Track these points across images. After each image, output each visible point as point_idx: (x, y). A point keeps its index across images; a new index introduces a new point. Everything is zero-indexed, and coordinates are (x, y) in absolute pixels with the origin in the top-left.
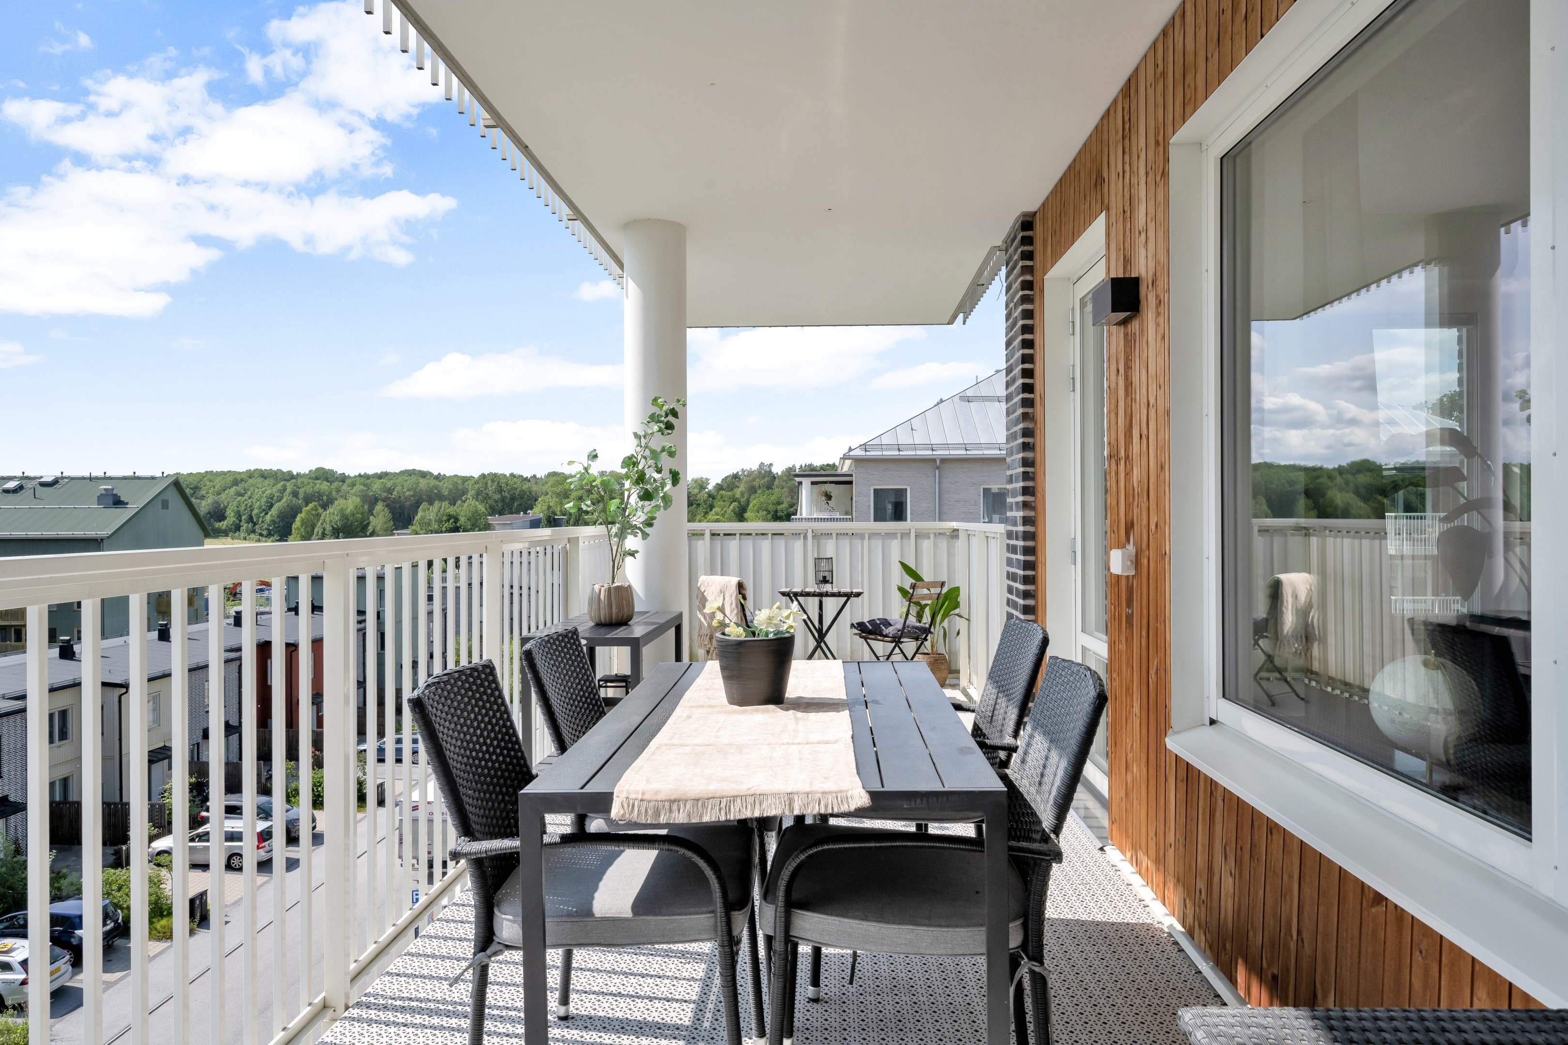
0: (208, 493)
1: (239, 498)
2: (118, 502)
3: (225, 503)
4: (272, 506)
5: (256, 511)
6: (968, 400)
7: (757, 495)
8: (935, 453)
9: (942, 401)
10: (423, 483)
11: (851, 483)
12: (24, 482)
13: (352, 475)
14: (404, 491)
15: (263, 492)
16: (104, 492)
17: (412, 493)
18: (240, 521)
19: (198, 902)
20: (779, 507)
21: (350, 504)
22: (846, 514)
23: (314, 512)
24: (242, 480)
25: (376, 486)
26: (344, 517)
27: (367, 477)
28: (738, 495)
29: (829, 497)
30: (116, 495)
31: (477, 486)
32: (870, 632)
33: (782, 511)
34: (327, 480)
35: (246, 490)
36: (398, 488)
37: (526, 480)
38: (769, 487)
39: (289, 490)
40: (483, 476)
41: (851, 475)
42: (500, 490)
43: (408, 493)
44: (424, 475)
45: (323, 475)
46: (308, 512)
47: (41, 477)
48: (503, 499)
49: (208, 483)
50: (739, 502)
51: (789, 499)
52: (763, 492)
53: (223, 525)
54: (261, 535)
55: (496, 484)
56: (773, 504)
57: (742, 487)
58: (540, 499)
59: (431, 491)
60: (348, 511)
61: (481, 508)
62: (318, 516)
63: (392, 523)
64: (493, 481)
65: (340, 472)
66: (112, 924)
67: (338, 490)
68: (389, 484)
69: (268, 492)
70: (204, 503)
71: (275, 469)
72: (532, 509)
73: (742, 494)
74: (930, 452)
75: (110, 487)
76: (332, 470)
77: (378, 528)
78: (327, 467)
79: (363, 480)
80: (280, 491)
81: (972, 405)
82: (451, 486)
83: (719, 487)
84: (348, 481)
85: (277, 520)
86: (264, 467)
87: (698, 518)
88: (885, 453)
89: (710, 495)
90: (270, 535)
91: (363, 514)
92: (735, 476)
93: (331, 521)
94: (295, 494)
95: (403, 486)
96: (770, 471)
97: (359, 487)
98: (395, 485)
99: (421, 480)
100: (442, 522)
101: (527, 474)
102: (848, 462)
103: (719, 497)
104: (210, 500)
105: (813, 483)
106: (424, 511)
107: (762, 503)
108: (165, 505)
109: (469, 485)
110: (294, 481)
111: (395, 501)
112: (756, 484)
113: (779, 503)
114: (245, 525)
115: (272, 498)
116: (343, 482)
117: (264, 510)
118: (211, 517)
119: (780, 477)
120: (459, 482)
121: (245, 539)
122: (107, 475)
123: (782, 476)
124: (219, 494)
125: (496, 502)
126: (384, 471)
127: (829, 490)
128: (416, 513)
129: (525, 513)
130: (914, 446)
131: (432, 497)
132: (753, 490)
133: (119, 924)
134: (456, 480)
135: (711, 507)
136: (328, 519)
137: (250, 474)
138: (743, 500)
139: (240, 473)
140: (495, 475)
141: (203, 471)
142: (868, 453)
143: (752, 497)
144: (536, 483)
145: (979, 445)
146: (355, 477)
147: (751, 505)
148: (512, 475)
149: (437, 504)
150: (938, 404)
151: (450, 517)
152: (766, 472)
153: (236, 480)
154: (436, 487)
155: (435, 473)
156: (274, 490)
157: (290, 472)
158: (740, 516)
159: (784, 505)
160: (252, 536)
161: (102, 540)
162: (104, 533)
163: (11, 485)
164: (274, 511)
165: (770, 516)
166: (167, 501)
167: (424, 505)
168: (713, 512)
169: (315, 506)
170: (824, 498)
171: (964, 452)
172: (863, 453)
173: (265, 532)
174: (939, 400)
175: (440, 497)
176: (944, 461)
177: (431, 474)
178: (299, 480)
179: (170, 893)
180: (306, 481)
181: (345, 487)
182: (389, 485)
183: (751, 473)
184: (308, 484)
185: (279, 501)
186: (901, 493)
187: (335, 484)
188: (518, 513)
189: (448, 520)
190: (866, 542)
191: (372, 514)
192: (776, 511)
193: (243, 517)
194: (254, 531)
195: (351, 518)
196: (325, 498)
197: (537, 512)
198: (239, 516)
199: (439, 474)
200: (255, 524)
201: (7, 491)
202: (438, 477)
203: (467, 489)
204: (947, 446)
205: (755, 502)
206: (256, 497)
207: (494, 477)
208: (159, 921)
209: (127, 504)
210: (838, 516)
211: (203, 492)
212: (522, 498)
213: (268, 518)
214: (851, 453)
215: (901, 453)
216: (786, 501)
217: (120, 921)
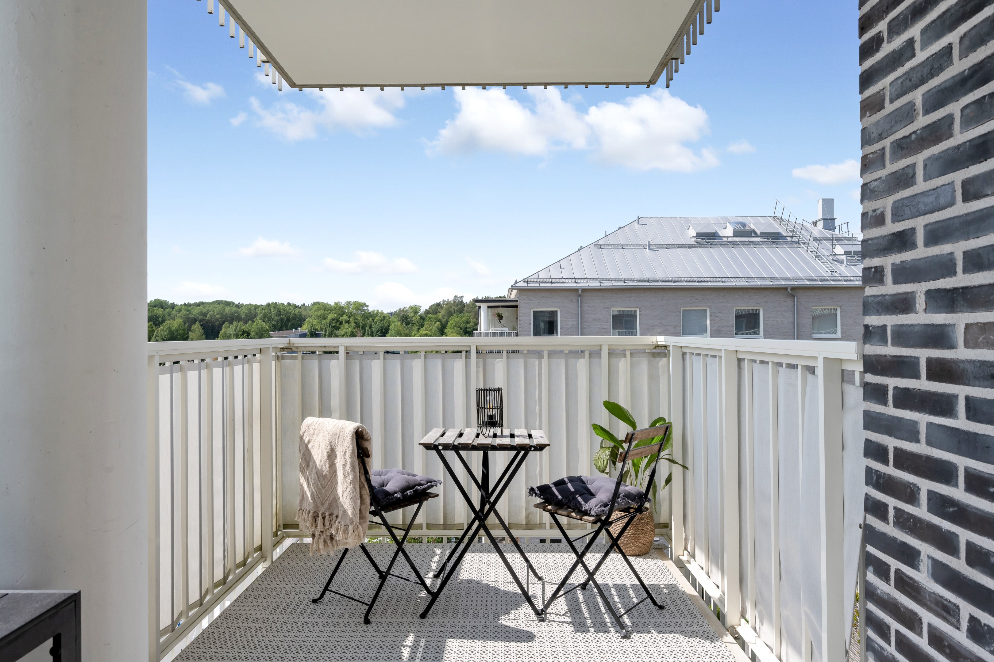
6: (601, 247)
7: (453, 317)
8: (578, 285)
9: (582, 248)
10: (227, 309)
11: (516, 307)
13: (179, 304)
14: (214, 314)
17: (220, 316)
20: (468, 325)
21: (176, 323)
22: (513, 329)
25: (195, 311)
26: (171, 332)
27: (189, 305)
28: (440, 317)
29: (500, 317)
31: (263, 311)
32: (560, 505)
33: (470, 328)
34: (162, 307)
36: (211, 313)
37: (298, 307)
38: (461, 312)
40: (268, 304)
41: (517, 301)
42: (279, 314)
43: (217, 316)
44: (228, 304)
45: (159, 304)
48: (282, 320)
50: (441, 323)
51: (474, 320)
52: (457, 315)
55: (276, 310)
56: (464, 323)
57: (443, 312)
58: (307, 320)
59: (232, 314)
60: (174, 328)
61: (266, 326)
63: (204, 336)
64: (274, 308)
65: (171, 302)
67: (169, 314)
68: (204, 310)
72: (301, 326)
73: (443, 317)
74: (574, 284)
76: (166, 301)
78: (162, 298)
79: (186, 307)
81: (604, 251)
82: (246, 312)
83: (427, 312)
84: (176, 308)
87: (414, 332)
88: (541, 285)
89: (421, 317)
91: (184, 330)
92: (438, 305)
93: (162, 335)
95: (214, 311)
96: (462, 302)
97: (184, 312)
98: (209, 311)
99: (226, 307)
100: (238, 335)
101: (299, 303)
102: (515, 292)
103: (427, 318)
105: (489, 307)
106: (226, 328)
107: (456, 323)
109: (258, 310)
111: (208, 322)
112: (452, 309)
113: (468, 322)
116: (173, 308)
119: (468, 306)
120: (252, 308)
123: (470, 304)
125: (277, 322)
126: (201, 301)
127: (500, 312)
128: (221, 330)
129: (296, 329)
130: (563, 280)
131: (233, 318)
132: (450, 314)
134: (250, 307)
135: (422, 326)
136: (159, 334)
138: (444, 320)
142: (529, 285)
143: (450, 318)
144: (305, 309)
145: (609, 280)
146: (181, 305)
147: (449, 324)
148: (289, 304)
149: (235, 323)
150: (579, 250)
151: (244, 330)
152: (459, 302)
154: (236, 312)
155: (237, 303)
158: (442, 332)
159: (471, 324)
165: (462, 331)
167: (227, 324)
168: (424, 328)
170: (497, 318)
171: (599, 284)
172: (526, 285)
174: (579, 247)
175: (239, 319)
176: (585, 290)
177: (233, 303)
181: (174, 312)
183: (449, 303)
186: (554, 313)
187: (168, 310)
188: (291, 329)
189: (243, 334)
190: (545, 361)
191: (191, 331)
192: (466, 328)
195: (176, 333)
196: (160, 319)
197: (305, 329)
199: (239, 303)
202: (239, 306)
203: (258, 313)
204: (586, 280)
205: (452, 322)
207: (275, 305)
210: (508, 331)
212: (294, 319)
214: (517, 285)
215: (553, 285)
216: (473, 321)
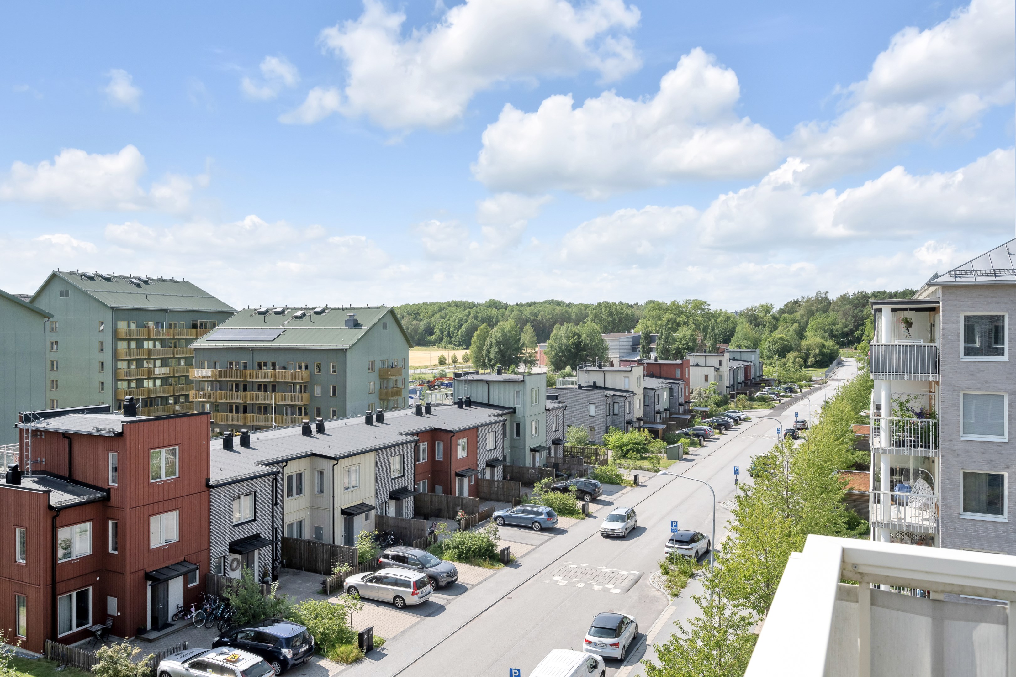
0: (424, 317)
1: (442, 320)
2: (357, 325)
3: (434, 323)
4: (461, 325)
5: (452, 329)
7: (815, 317)
10: (558, 309)
11: (935, 310)
12: (306, 311)
13: (512, 304)
14: (545, 315)
15: (457, 316)
16: (348, 318)
17: (550, 316)
18: (443, 335)
19: (366, 636)
20: (835, 327)
21: (508, 325)
22: (930, 341)
23: (485, 330)
24: (444, 308)
25: (527, 312)
26: (504, 334)
27: (522, 305)
28: (798, 317)
29: (909, 324)
30: (356, 320)
31: (594, 311)
33: (837, 331)
34: (496, 308)
35: (446, 315)
36: (542, 313)
37: (631, 306)
38: (825, 310)
39: (472, 315)
40: (600, 304)
41: (938, 302)
42: (611, 314)
43: (548, 317)
44: (558, 303)
45: (494, 304)
46: (481, 330)
47: (316, 308)
48: (614, 320)
49: (424, 310)
50: (799, 323)
51: (844, 321)
52: (821, 315)
53: (433, 338)
54: (455, 345)
55: (608, 310)
56: (829, 325)
57: (802, 311)
58: (640, 321)
59: (563, 315)
60: (507, 329)
61: (597, 327)
62: (488, 332)
63: (536, 338)
64: (606, 307)
65: (504, 302)
66: (307, 647)
67: (503, 315)
69: (459, 316)
70: (421, 323)
71: (464, 300)
72: (634, 328)
73: (802, 316)
75: (352, 314)
76: (499, 301)
77: (526, 342)
78: (496, 298)
79: (518, 307)
80: (466, 315)
82: (577, 312)
83: (782, 311)
84: (509, 308)
85: (465, 335)
86: (458, 299)
88: (978, 279)
89: (774, 317)
90: (460, 345)
91: (516, 331)
92: (796, 302)
93: (496, 337)
94: (476, 318)
95: (544, 311)
96: (826, 298)
97: (516, 312)
98: (540, 311)
99: (557, 307)
100: (569, 338)
101: (631, 302)
102: (933, 289)
103: (782, 319)
104: (425, 322)
105: (893, 310)
106: (557, 329)
107: (819, 324)
108: (385, 326)
109: (589, 310)
110: (475, 308)
111: (539, 322)
112: (814, 308)
113: (834, 324)
114: (445, 339)
115: (462, 320)
116: (506, 309)
117: (457, 328)
118: (426, 332)
120: (583, 308)
121: (445, 347)
122: (352, 306)
123: (837, 302)
124: (430, 318)
125: (609, 323)
126: (533, 301)
127: (909, 317)
128: (552, 331)
129: (629, 331)
130: (1014, 271)
131: (564, 319)
132: (811, 313)
133: (312, 646)
134: (580, 307)
135: (776, 328)
136: (493, 336)
137: (449, 304)
138: (802, 321)
139: (443, 304)
140: (607, 303)
141: (421, 303)
142: (957, 279)
143: (811, 319)
144: (638, 309)
146: (514, 305)
147: (810, 326)
148: (621, 303)
149: (566, 325)
151: (575, 334)
152: (823, 298)
153: (441, 308)
154: (567, 312)
155: (567, 302)
156: (463, 314)
157: (473, 303)
158: (800, 334)
159: (839, 326)
160: (450, 345)
161: (346, 350)
162: (347, 345)
163: (299, 313)
164: (463, 329)
165: (827, 335)
166: (386, 323)
167: (557, 325)
168: (777, 331)
169: (486, 326)
170: (903, 325)
172: (953, 279)
173: (457, 343)
175: (569, 320)
177: (564, 303)
178: (479, 308)
179: (349, 625)
180: (482, 308)
181: (507, 313)
182: (536, 311)
183: (809, 300)
184: (484, 310)
185: (466, 322)
186: (999, 319)
187: (501, 310)
188: (624, 331)
189: (574, 336)
191: (523, 332)
192: (832, 331)
193: (445, 333)
194: (450, 343)
195: (509, 335)
196: (494, 320)
197: (638, 330)
198: (442, 332)
199: (570, 303)
200: (451, 338)
201: (296, 317)
202: (569, 305)
203: (588, 314)
205: (813, 323)
206: (452, 319)
208: (340, 647)
209: (362, 325)
210: (922, 344)
211: (421, 316)
212: (627, 320)
213: (459, 333)
214: (938, 280)
215: (998, 278)
216: (841, 322)
217: (313, 644)
